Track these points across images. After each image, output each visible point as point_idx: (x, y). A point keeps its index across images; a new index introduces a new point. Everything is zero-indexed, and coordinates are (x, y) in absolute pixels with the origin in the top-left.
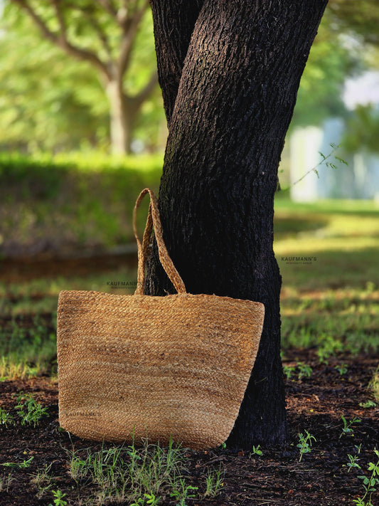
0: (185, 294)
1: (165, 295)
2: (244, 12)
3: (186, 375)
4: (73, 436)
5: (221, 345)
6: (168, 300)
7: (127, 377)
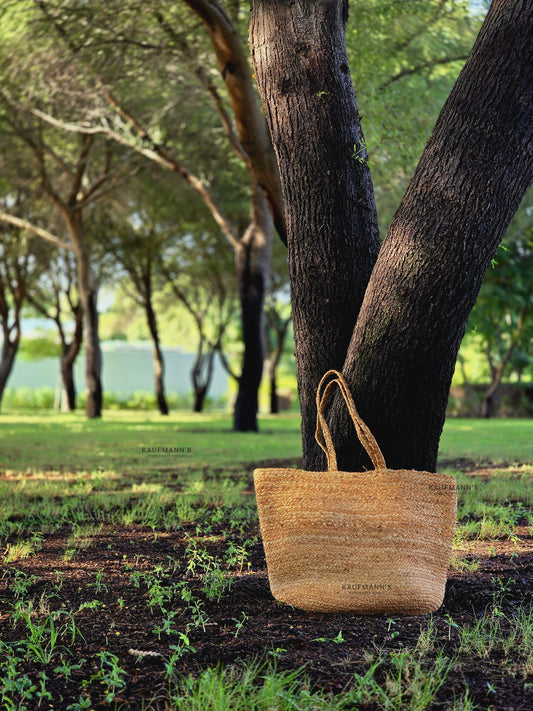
0: (386, 470)
1: (364, 471)
2: (464, 211)
3: (406, 545)
4: (296, 609)
5: (428, 517)
6: (367, 475)
7: (349, 550)
